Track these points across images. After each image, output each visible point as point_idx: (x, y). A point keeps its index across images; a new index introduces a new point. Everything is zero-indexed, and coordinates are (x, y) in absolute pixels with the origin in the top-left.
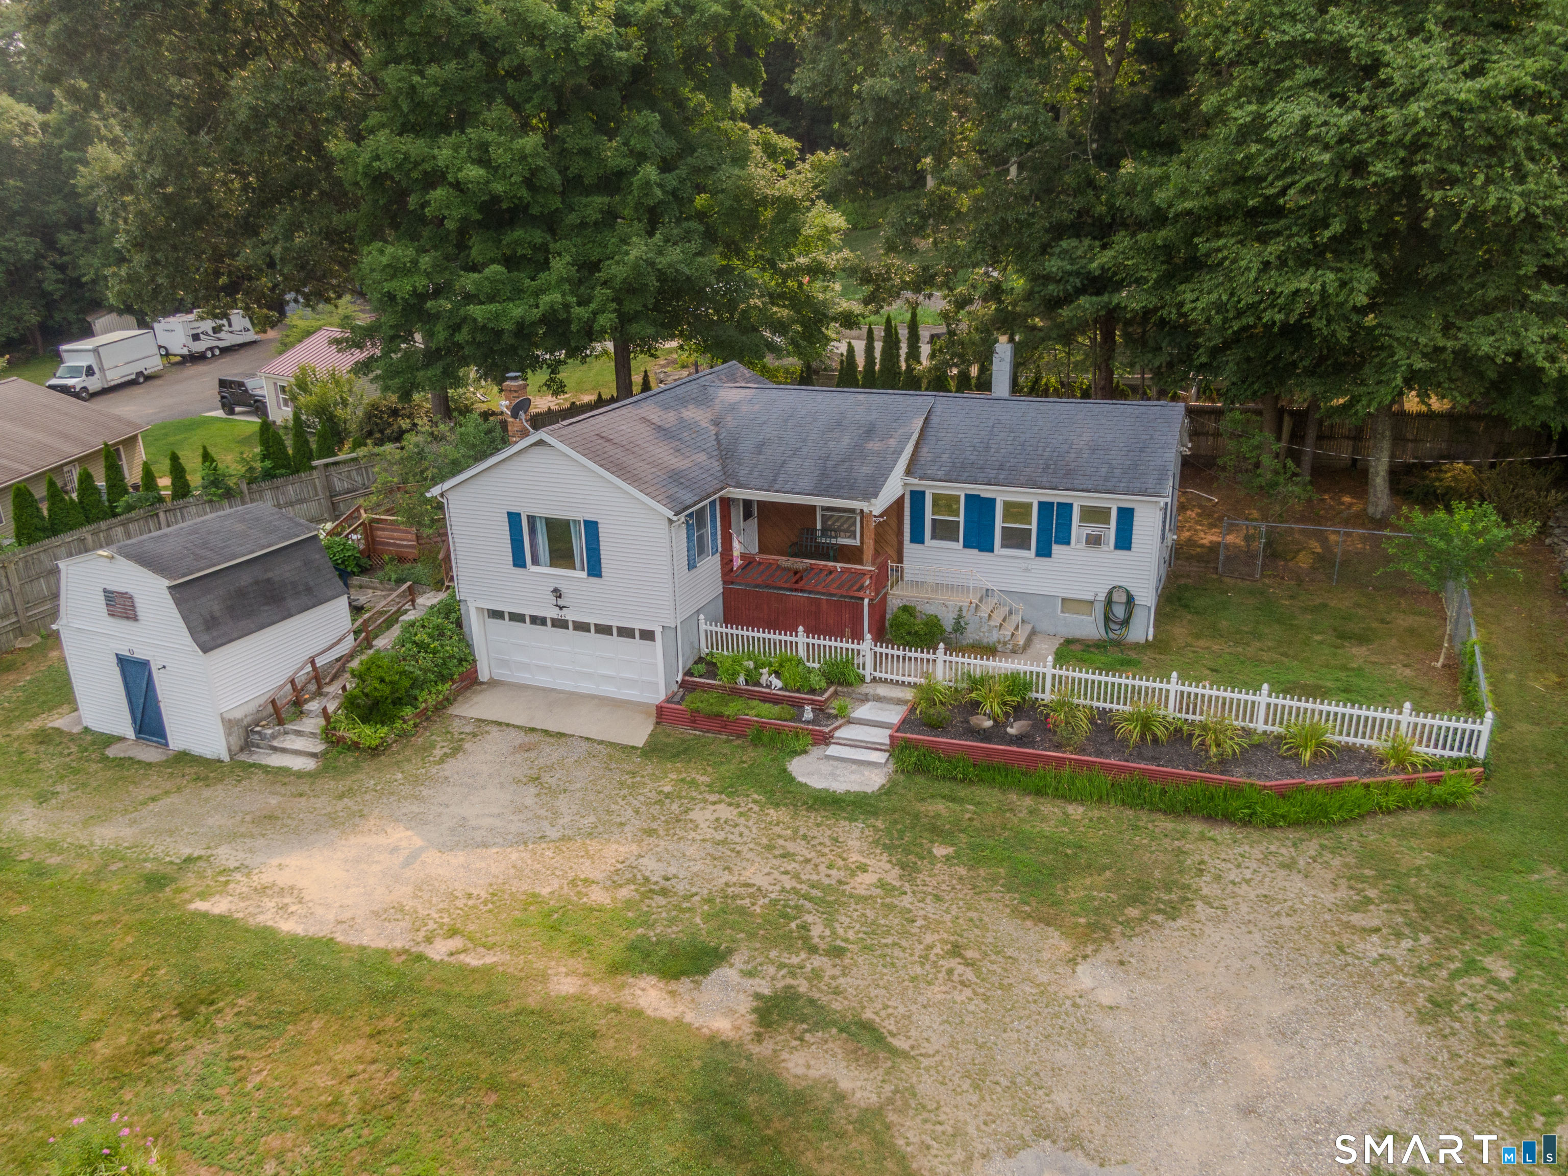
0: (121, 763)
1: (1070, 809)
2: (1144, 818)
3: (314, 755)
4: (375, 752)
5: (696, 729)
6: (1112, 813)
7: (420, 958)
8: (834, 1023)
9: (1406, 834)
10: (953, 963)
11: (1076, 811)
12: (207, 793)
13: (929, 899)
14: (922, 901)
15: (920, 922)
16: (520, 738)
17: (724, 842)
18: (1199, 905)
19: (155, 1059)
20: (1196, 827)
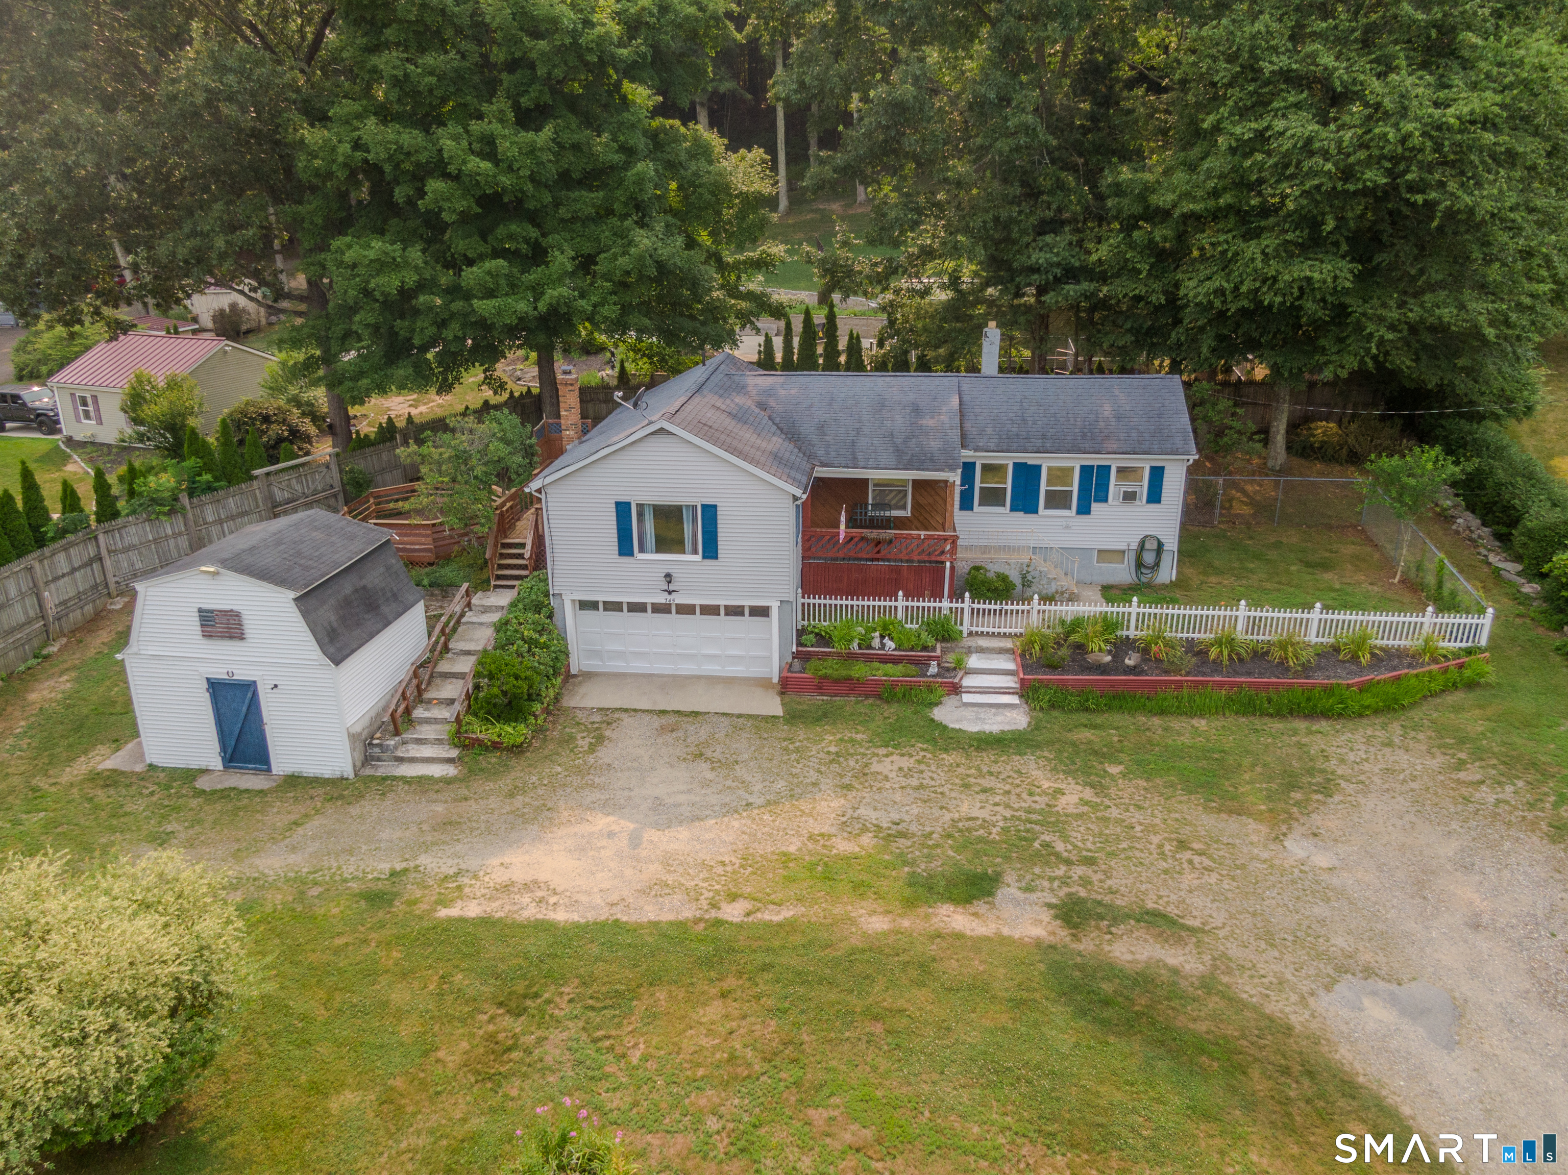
0: (224, 794)
1: (1195, 722)
2: (1258, 722)
3: (450, 761)
4: (517, 750)
5: (822, 694)
6: (1231, 721)
7: (718, 923)
8: (1129, 916)
9: (1457, 709)
10: (1188, 855)
11: (1201, 724)
12: (355, 810)
13: (1132, 808)
14: (1127, 810)
15: (1138, 828)
16: (657, 722)
17: (921, 787)
18: (1343, 784)
19: (515, 1055)
20: (1301, 725)
